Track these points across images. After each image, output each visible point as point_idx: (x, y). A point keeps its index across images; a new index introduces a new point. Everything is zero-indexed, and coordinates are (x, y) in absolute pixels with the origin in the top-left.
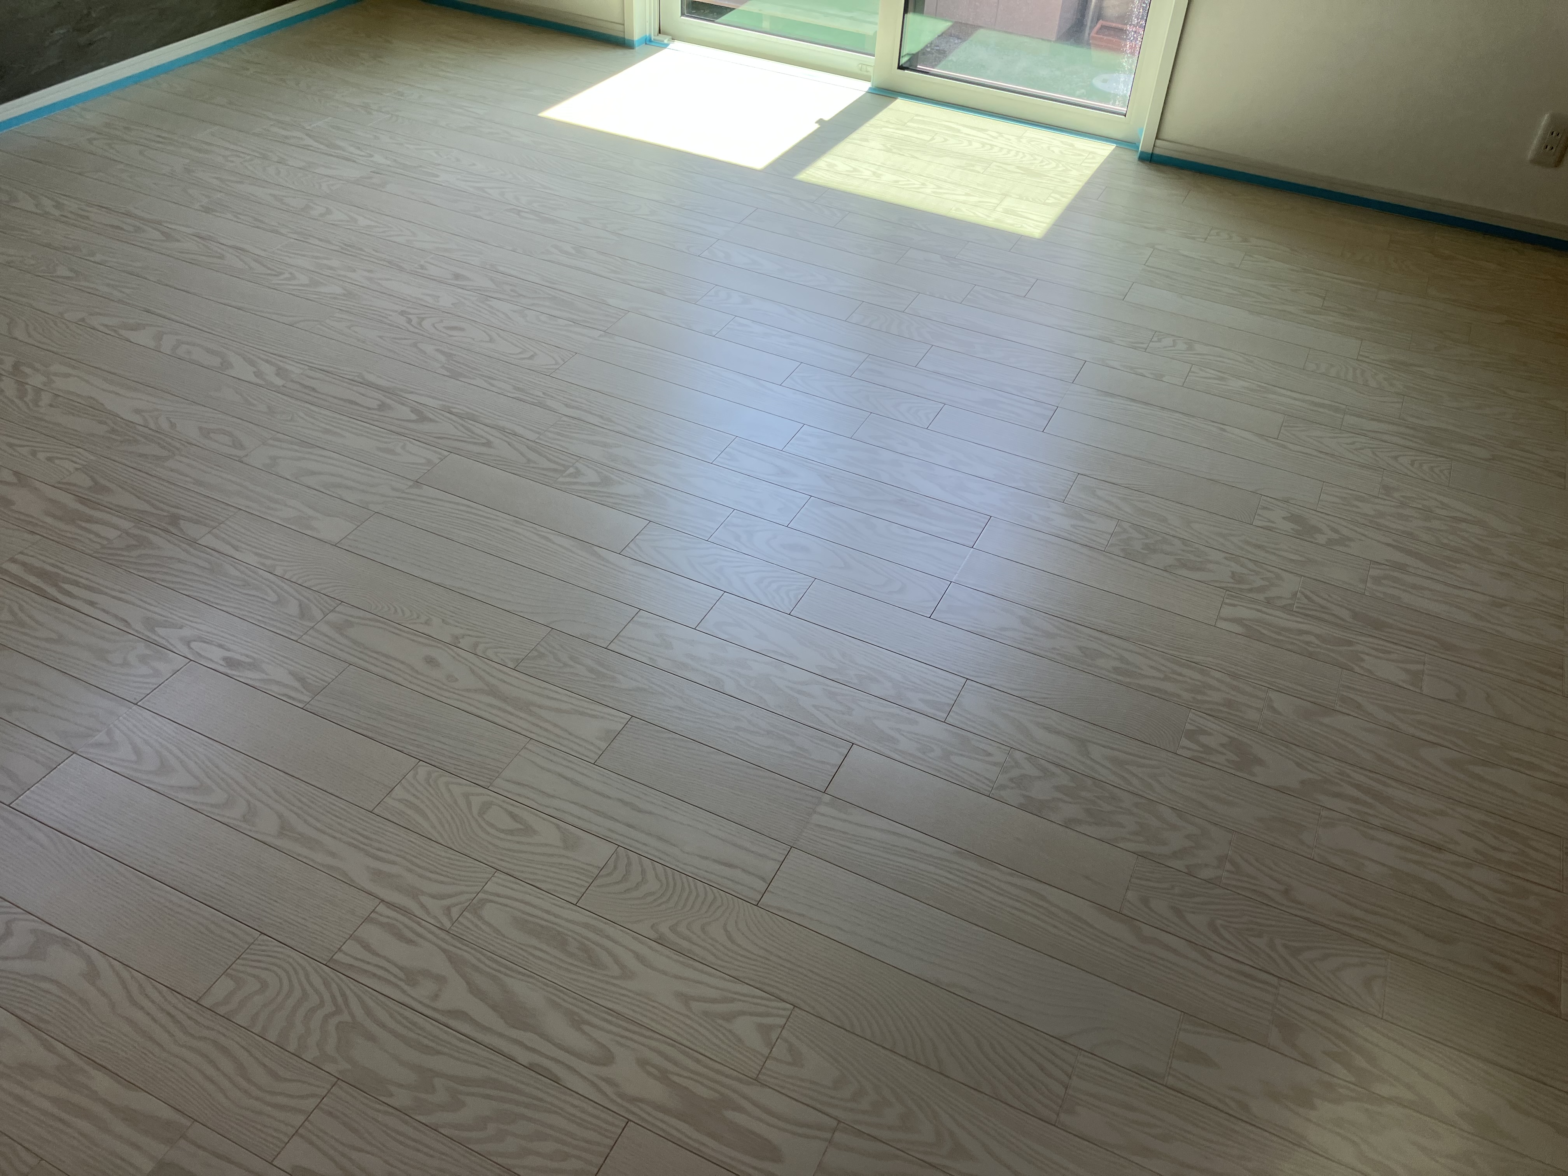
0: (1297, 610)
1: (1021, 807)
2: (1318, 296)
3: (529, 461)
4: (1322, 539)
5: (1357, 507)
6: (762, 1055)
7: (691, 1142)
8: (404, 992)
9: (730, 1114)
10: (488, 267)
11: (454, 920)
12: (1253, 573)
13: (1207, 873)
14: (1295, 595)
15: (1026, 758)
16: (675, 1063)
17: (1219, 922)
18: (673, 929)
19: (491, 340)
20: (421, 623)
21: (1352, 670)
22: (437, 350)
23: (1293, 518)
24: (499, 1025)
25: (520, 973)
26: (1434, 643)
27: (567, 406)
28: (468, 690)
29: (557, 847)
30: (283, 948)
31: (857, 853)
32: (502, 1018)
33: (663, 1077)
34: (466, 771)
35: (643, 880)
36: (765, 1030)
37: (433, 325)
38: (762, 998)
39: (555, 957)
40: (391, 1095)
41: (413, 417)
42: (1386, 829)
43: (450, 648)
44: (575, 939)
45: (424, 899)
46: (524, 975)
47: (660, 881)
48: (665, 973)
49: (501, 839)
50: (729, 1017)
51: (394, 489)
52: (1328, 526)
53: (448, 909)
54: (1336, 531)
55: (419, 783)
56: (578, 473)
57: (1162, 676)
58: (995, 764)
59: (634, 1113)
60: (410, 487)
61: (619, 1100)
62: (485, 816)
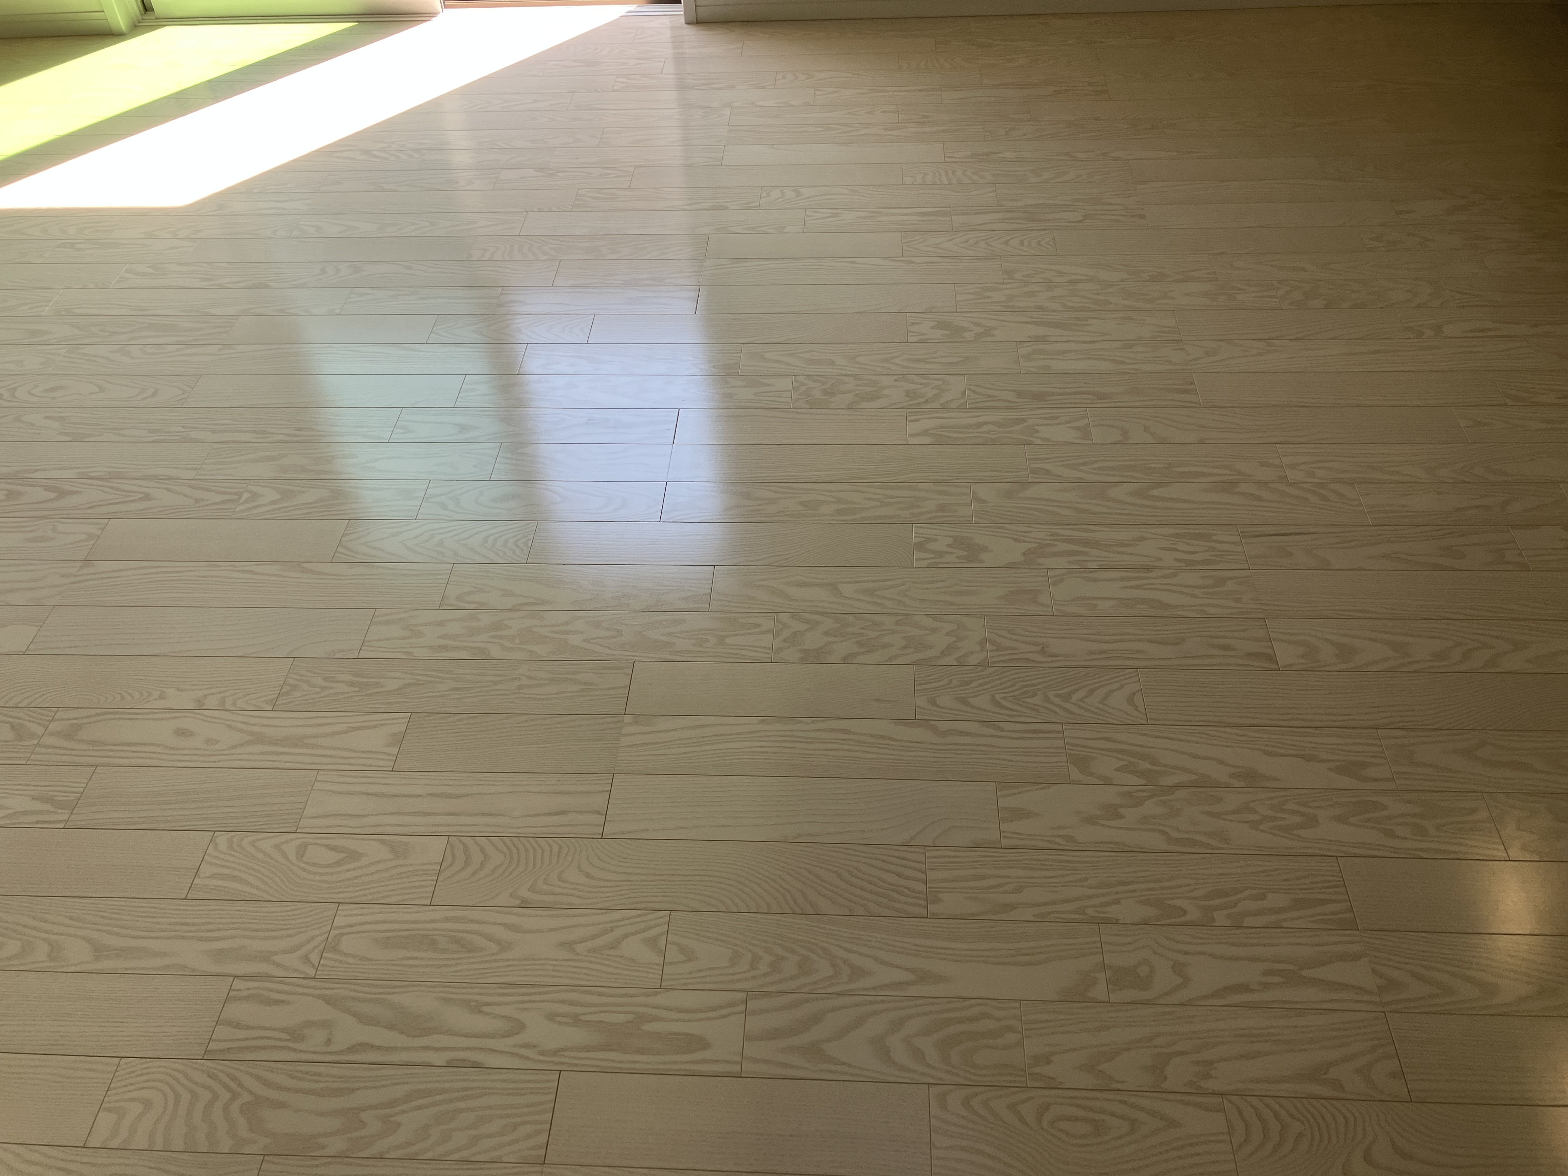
0: (971, 406)
1: (802, 662)
2: (891, 112)
3: (197, 500)
4: (969, 336)
5: (989, 297)
6: (657, 964)
7: (624, 1066)
8: (295, 1050)
9: (647, 1027)
10: (63, 313)
11: (317, 965)
12: (922, 386)
13: (974, 660)
14: (964, 393)
15: (792, 617)
16: (581, 1005)
17: (998, 697)
18: (532, 889)
19: (102, 389)
20: (156, 699)
21: (1032, 444)
22: (46, 417)
23: (941, 325)
24: (400, 1040)
25: (400, 987)
26: (1090, 397)
27: (214, 432)
28: (234, 747)
29: (390, 860)
30: (151, 1062)
31: (673, 756)
32: (402, 1033)
33: (576, 1021)
34: (266, 824)
35: (485, 858)
36: (652, 942)
37: (29, 393)
38: (639, 916)
39: (429, 959)
40: (323, 1147)
41: (52, 495)
42: (1102, 568)
43: (197, 714)
44: (444, 936)
45: (277, 958)
46: (404, 986)
47: (502, 852)
48: (540, 931)
49: (332, 874)
50: (615, 945)
51: (63, 576)
52: (972, 323)
53: (306, 959)
54: (978, 325)
55: (223, 853)
56: (255, 496)
57: (878, 504)
58: (767, 632)
59: (562, 1063)
60: (81, 567)
61: (542, 1058)
62: (304, 859)
